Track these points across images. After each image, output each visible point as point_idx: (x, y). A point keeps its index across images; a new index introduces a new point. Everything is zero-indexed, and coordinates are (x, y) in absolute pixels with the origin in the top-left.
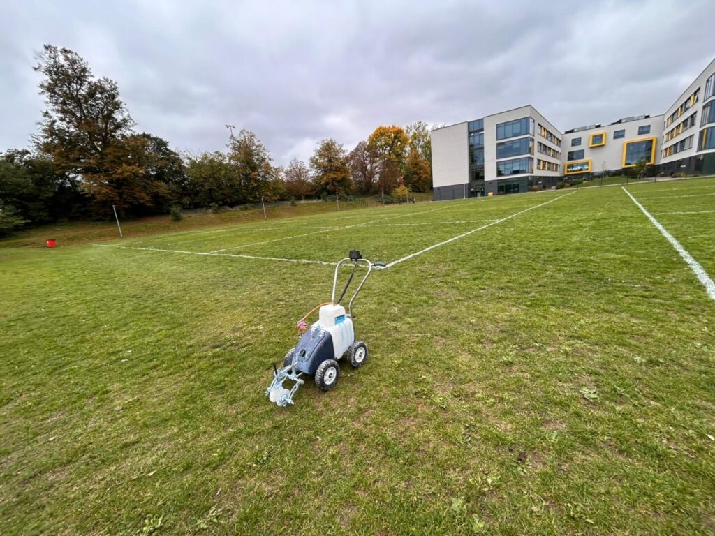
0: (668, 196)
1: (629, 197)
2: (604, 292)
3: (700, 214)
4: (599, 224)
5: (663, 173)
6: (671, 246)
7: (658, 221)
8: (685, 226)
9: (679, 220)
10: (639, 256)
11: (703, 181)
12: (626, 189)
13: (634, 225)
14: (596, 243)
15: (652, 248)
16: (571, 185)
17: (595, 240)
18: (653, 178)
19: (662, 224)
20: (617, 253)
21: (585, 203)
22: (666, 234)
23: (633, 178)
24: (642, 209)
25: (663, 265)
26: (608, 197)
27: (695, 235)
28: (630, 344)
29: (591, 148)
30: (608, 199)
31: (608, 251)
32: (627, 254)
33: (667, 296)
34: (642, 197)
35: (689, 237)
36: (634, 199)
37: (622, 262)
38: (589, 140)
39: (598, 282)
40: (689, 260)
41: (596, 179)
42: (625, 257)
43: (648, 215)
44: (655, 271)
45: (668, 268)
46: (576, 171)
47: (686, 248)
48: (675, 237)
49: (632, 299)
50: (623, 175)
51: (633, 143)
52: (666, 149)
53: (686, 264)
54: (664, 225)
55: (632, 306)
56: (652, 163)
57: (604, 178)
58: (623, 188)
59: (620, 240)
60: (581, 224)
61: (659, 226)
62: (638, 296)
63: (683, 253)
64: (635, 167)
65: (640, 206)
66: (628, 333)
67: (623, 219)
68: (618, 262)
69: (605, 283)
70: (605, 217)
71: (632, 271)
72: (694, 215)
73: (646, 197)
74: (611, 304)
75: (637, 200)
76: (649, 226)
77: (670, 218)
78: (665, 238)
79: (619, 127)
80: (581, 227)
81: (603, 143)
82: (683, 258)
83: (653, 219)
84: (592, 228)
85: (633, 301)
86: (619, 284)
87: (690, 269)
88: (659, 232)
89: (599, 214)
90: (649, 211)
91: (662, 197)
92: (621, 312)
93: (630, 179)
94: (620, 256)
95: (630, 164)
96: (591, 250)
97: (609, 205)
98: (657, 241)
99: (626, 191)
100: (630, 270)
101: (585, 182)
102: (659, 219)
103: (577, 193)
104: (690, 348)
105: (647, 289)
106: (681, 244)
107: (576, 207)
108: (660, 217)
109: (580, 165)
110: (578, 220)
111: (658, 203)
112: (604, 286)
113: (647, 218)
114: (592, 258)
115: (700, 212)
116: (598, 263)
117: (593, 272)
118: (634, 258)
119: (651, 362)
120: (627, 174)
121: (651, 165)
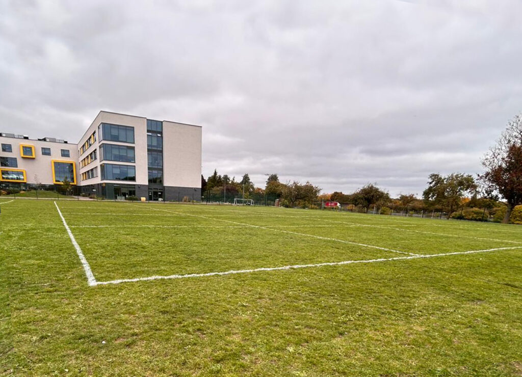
0: (84, 213)
1: (57, 211)
2: (20, 294)
3: (98, 228)
4: (28, 234)
5: (84, 194)
6: (75, 251)
7: (72, 233)
8: (87, 236)
9: (86, 232)
10: (52, 260)
11: (107, 203)
12: (57, 204)
13: (55, 236)
14: (21, 252)
15: (64, 253)
16: (9, 193)
17: (20, 249)
18: (77, 197)
19: (74, 235)
20: (37, 260)
21: (20, 213)
22: (75, 243)
23: (63, 194)
24: (64, 222)
25: (67, 266)
26: (41, 209)
27: (91, 243)
28: (30, 329)
29: (23, 158)
30: (39, 211)
31: (30, 258)
32: (44, 259)
33: (64, 288)
34: (67, 212)
35: (88, 245)
36: (60, 213)
37: (39, 267)
38: (20, 150)
39: (16, 286)
40: (84, 261)
41: (33, 191)
42: (42, 262)
43: (67, 227)
44: (61, 271)
45: (69, 268)
46: (12, 179)
47: (84, 253)
48: (79, 245)
49: (40, 295)
50: (55, 191)
51: (59, 163)
52: (83, 174)
53: (81, 264)
54: (75, 236)
55: (39, 301)
56: (75, 183)
57: (39, 191)
58: (55, 202)
59: (41, 248)
60: (11, 233)
61: (72, 236)
62: (45, 292)
63: (81, 256)
64: (63, 185)
65: (63, 219)
66: (31, 322)
67: (49, 230)
68: (36, 267)
69: (22, 286)
70: (34, 227)
71: (45, 273)
72: (94, 229)
73: (69, 212)
74: (23, 302)
75: (62, 215)
76: (65, 236)
77: (81, 231)
78: (73, 245)
79: (46, 145)
80: (11, 236)
81: (34, 157)
82: (80, 260)
83: (69, 231)
84: (21, 238)
85: (41, 297)
86: (33, 285)
87: (83, 268)
88: (71, 241)
89: (30, 225)
90: (68, 224)
91: (80, 214)
92: (30, 307)
93: (60, 195)
94: (38, 262)
95: (59, 181)
96: (15, 259)
97: (40, 217)
98: (68, 249)
99: (56, 205)
100: (44, 272)
101: (22, 192)
102: (73, 230)
103: (14, 202)
104: (69, 320)
105: (52, 286)
106: (82, 250)
107: (9, 217)
108: (74, 229)
109: (15, 174)
110: (9, 230)
111: (76, 218)
112: (21, 289)
113: (66, 230)
114: (14, 265)
115: (99, 227)
116: (20, 269)
117: (13, 278)
118: (49, 262)
119: (42, 338)
120: (58, 190)
121: (75, 185)
